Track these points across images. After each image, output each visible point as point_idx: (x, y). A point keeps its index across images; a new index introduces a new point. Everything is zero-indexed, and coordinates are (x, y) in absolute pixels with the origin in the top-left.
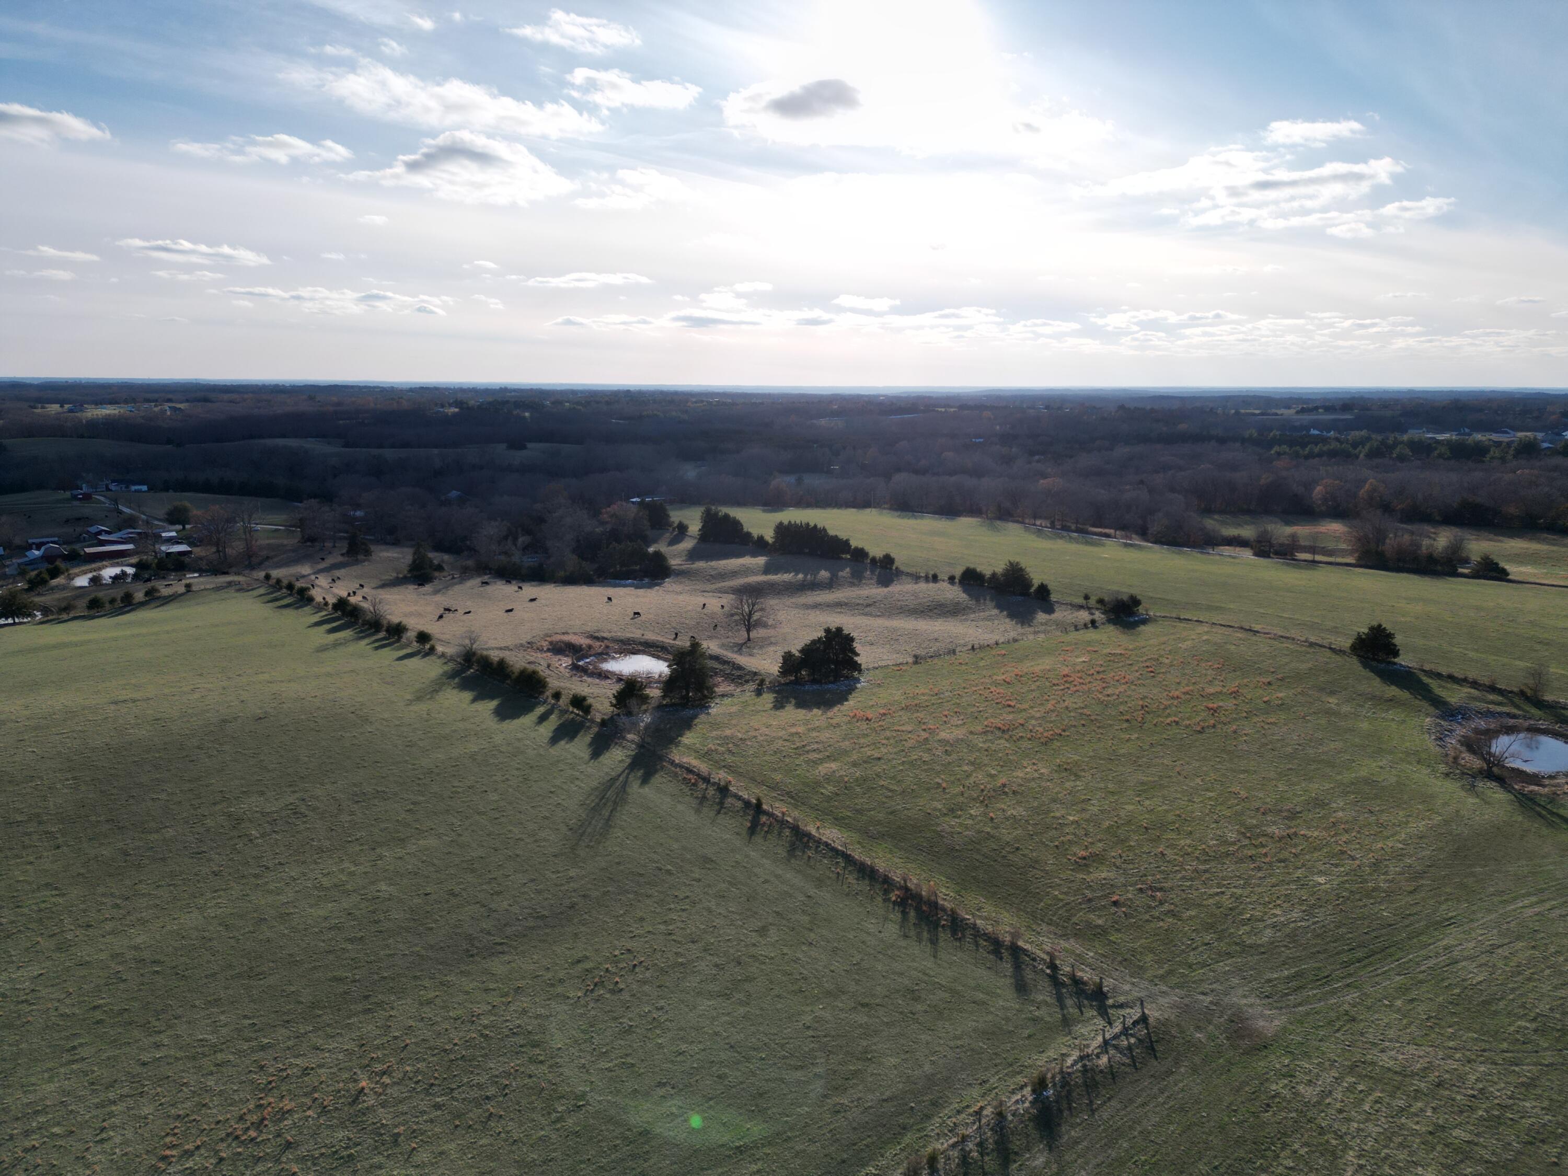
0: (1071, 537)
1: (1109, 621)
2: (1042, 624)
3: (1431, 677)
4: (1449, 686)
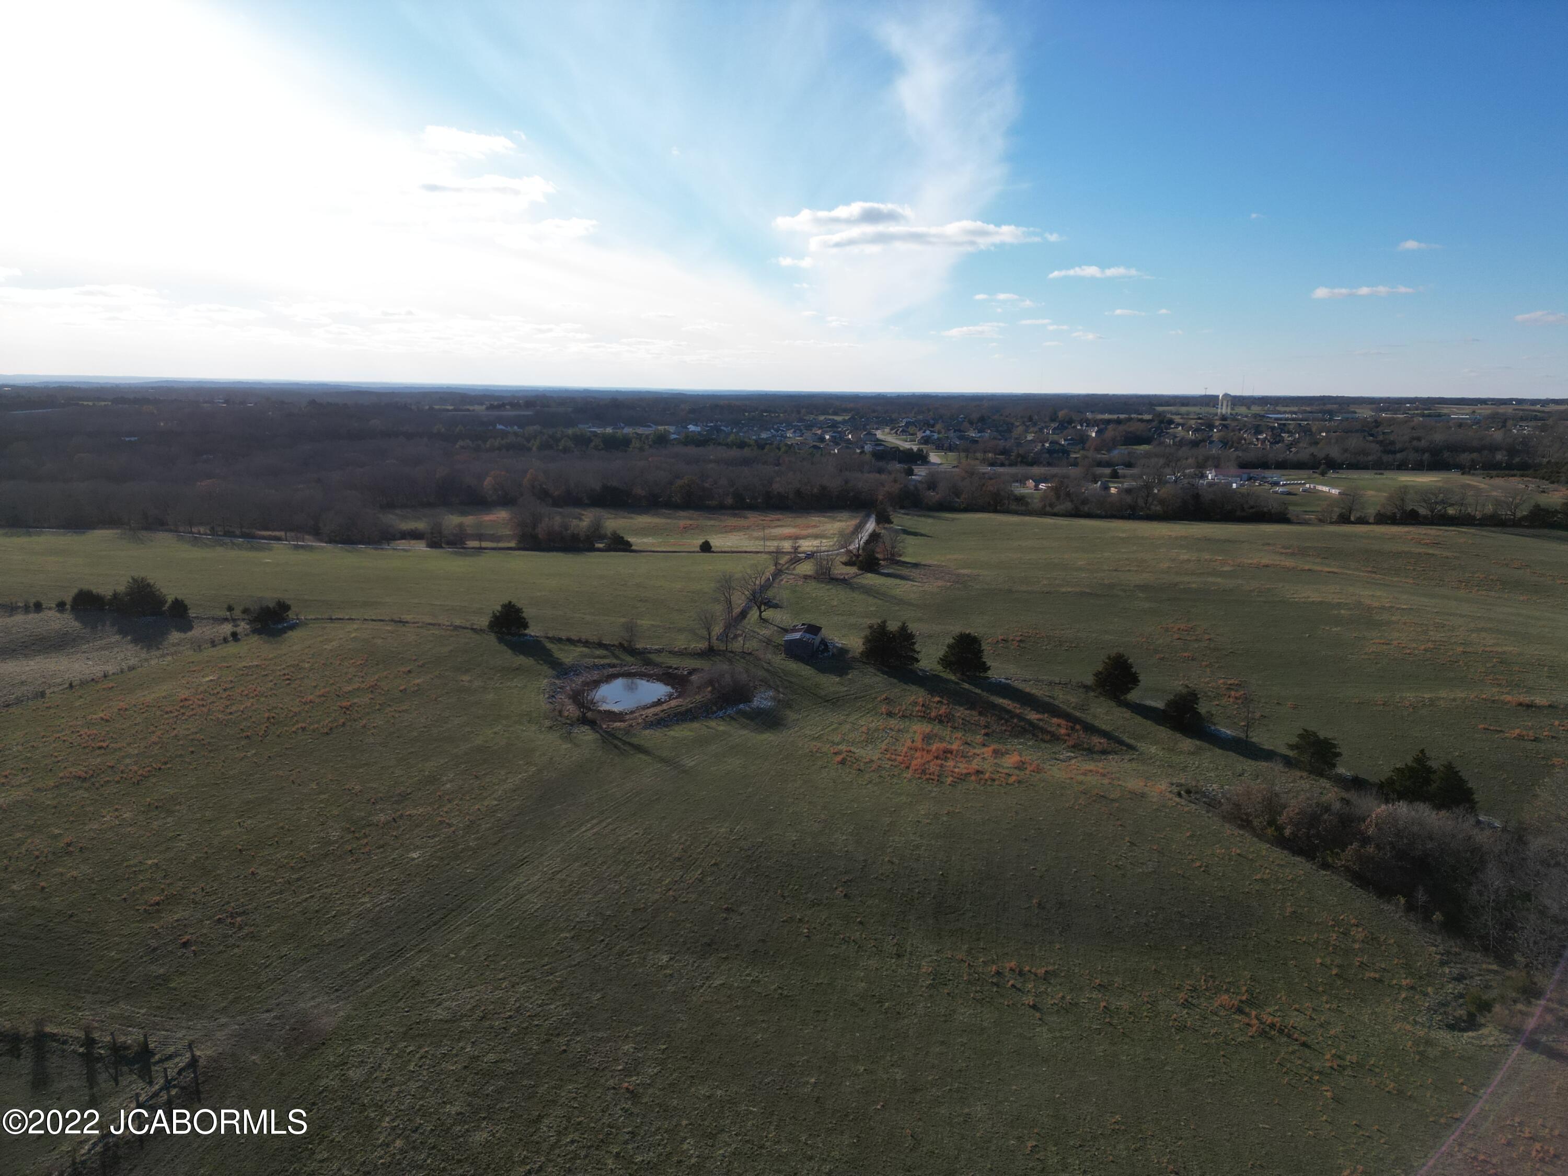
0: (233, 544)
1: (255, 631)
2: (174, 645)
3: (552, 642)
4: (566, 648)
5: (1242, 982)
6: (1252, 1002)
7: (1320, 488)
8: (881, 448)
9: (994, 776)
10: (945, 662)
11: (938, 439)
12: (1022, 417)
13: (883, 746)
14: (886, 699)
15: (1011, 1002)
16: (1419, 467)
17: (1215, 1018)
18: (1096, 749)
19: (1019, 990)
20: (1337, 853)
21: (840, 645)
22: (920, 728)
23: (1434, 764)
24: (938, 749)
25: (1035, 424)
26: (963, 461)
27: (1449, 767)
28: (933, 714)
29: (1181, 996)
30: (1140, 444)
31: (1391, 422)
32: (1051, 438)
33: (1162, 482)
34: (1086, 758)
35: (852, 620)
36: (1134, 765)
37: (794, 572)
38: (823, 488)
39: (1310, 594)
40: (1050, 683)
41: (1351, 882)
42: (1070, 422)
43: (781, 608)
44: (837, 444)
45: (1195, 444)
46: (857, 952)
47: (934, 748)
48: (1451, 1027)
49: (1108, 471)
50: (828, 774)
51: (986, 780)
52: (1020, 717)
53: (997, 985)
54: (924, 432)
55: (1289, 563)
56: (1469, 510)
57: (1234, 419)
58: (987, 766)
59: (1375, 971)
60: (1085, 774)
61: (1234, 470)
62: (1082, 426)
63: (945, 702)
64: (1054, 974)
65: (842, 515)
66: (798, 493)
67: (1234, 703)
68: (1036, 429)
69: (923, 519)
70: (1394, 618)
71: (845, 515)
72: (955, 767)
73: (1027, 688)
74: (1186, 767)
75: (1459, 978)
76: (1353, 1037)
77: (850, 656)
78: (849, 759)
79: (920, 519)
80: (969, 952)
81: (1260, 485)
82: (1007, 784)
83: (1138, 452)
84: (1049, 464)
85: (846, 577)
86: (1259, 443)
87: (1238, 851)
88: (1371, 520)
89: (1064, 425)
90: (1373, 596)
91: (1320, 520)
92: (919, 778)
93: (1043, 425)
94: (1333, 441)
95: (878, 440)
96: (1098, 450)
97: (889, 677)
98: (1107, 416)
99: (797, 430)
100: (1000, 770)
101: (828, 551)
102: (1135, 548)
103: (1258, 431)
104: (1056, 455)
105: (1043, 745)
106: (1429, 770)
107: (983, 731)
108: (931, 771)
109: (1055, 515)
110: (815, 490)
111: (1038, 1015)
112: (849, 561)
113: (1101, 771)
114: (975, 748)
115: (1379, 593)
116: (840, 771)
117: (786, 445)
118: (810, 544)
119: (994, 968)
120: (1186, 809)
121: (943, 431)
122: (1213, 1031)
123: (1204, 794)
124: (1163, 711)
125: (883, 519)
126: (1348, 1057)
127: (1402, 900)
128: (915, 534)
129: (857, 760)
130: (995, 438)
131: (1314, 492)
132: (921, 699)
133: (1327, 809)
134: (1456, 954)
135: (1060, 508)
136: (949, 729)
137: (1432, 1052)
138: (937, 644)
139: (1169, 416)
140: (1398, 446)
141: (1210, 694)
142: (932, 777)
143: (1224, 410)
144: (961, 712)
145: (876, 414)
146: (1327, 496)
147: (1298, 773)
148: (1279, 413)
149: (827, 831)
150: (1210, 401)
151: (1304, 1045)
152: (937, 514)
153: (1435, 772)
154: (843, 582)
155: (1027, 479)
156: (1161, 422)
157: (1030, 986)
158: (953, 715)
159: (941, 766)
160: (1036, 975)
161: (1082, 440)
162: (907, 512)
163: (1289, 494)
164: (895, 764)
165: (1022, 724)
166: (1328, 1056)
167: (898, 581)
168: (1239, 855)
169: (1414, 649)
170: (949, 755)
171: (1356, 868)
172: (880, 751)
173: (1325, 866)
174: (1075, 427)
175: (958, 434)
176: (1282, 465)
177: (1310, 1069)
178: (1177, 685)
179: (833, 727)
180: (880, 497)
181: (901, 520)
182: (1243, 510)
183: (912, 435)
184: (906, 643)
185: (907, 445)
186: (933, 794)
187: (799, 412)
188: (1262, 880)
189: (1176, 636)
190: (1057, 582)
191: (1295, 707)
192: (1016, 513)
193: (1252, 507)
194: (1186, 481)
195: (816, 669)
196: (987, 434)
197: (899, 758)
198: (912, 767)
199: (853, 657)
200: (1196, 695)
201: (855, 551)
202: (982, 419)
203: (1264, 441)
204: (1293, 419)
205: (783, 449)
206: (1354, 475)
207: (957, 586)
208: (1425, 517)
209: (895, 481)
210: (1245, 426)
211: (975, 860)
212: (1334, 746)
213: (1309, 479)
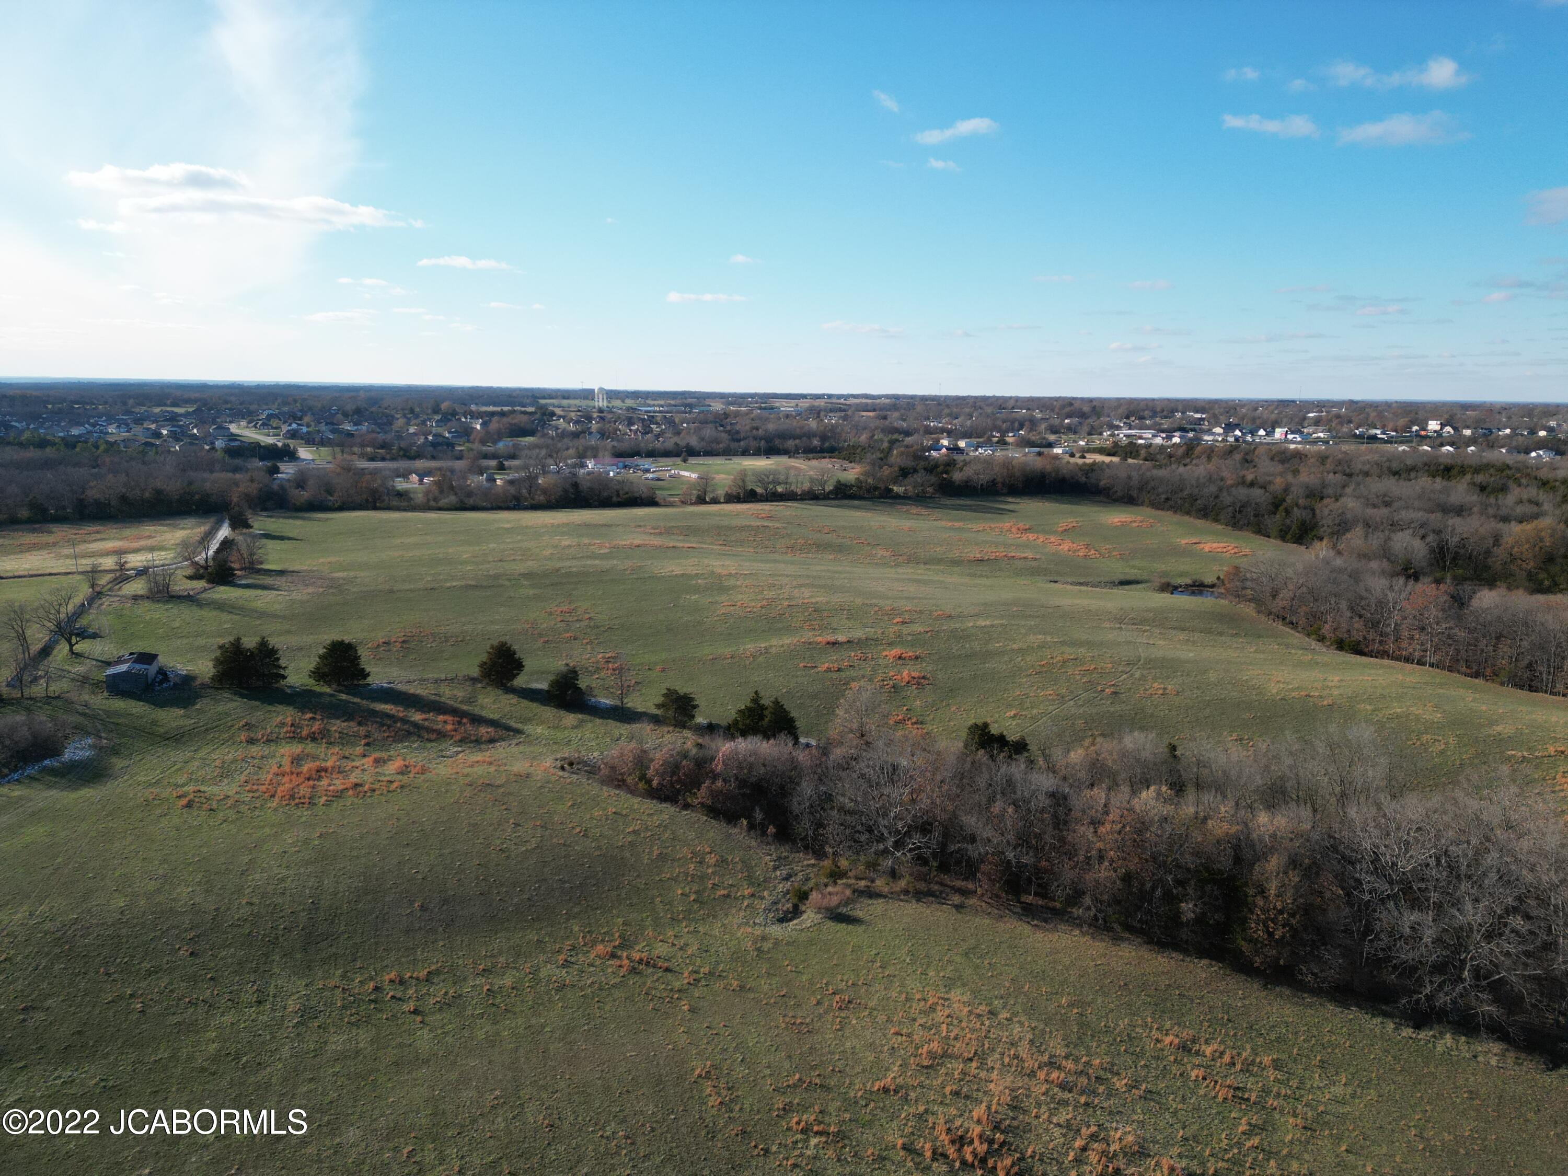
5: (616, 929)
6: (625, 944)
7: (683, 473)
8: (237, 443)
9: (374, 786)
10: (318, 674)
11: (308, 433)
12: (403, 409)
13: (243, 778)
14: (247, 724)
15: (390, 1014)
16: (758, 453)
17: (592, 969)
18: (484, 739)
19: (400, 999)
20: (695, 793)
21: (185, 672)
22: (287, 750)
23: (765, 702)
24: (310, 770)
25: (417, 417)
26: (339, 456)
27: (776, 702)
28: (304, 733)
29: (561, 957)
30: (525, 436)
31: (737, 414)
32: (434, 430)
33: (545, 472)
34: (474, 750)
35: (201, 641)
36: (521, 748)
37: (120, 593)
38: (158, 492)
39: (672, 567)
40: (436, 681)
41: (706, 815)
42: (454, 414)
43: (101, 637)
44: (178, 440)
45: (576, 435)
46: (207, 1013)
47: (305, 769)
48: (781, 921)
49: (493, 463)
50: (169, 822)
51: (366, 792)
52: (404, 721)
53: (375, 1001)
54: (290, 425)
55: (657, 541)
56: (793, 488)
57: (610, 412)
58: (367, 778)
59: (724, 888)
60: (472, 766)
61: (608, 459)
62: (466, 418)
63: (318, 717)
64: (438, 972)
65: (186, 521)
66: (123, 499)
67: (612, 675)
68: (418, 421)
69: (291, 521)
70: (739, 583)
71: (190, 522)
72: (330, 785)
73: (411, 689)
74: (570, 741)
75: (787, 878)
76: (707, 951)
77: (198, 682)
78: (197, 800)
79: (287, 521)
80: (344, 976)
81: (634, 472)
82: (389, 791)
83: (523, 444)
84: (434, 458)
85: (191, 593)
86: (631, 434)
87: (614, 810)
88: (722, 500)
89: (448, 417)
90: (723, 565)
91: (682, 502)
92: (287, 805)
93: (426, 417)
94: (692, 431)
95: (232, 435)
96: (483, 442)
97: (250, 700)
98: (491, 408)
99: (121, 424)
100: (381, 779)
101: (163, 566)
102: (519, 538)
103: (630, 422)
104: (441, 447)
105: (429, 745)
106: (763, 708)
107: (363, 742)
108: (301, 795)
109: (440, 509)
110: (147, 495)
111: (419, 1018)
112: (195, 574)
113: (488, 759)
114: (353, 760)
115: (727, 563)
116: (185, 816)
117: (107, 442)
118: (144, 558)
119: (372, 985)
120: (568, 780)
121: (313, 424)
122: (589, 982)
123: (585, 764)
124: (548, 692)
125: (239, 523)
126: (702, 970)
127: (745, 822)
128: (282, 538)
129: (208, 799)
130: (373, 432)
131: (678, 477)
132: (289, 719)
133: (685, 755)
134: (787, 857)
135: (444, 502)
136: (324, 745)
137: (767, 946)
138: (309, 657)
139: (551, 408)
140: (742, 435)
141: (590, 669)
142: (302, 801)
143: (601, 403)
144: (337, 726)
145: (229, 406)
146: (688, 481)
147: (666, 729)
148: (649, 406)
149: (167, 887)
150: (588, 394)
151: (667, 970)
152: (307, 515)
153: (767, 708)
154: (189, 599)
155: (410, 473)
156: (544, 414)
157: (411, 992)
158: (328, 730)
159: (314, 787)
160: (417, 979)
161: (467, 432)
162: (270, 514)
163: (659, 479)
164: (256, 795)
165: (406, 727)
166: (686, 974)
167: (259, 592)
168: (615, 813)
169: (753, 607)
170: (323, 774)
171: (709, 802)
172: (238, 784)
173: (686, 806)
174: (460, 419)
175: (331, 427)
176: (652, 454)
177: (671, 990)
178: (559, 665)
179: (176, 767)
180: (235, 500)
181: (261, 523)
182: (618, 495)
183: (276, 428)
184: (268, 660)
185: (270, 440)
186: (304, 819)
187: (125, 404)
188: (634, 832)
189: (559, 619)
190: (441, 577)
191: (663, 670)
192: (398, 509)
193: (627, 493)
194: (568, 471)
195: (153, 704)
196: (364, 427)
197: (263, 788)
198: (279, 794)
199: (202, 684)
200: (576, 672)
201: (202, 562)
202: (358, 411)
203: (636, 432)
204: (660, 412)
205: (102, 448)
206: (710, 461)
207: (331, 591)
208: (761, 495)
209: (252, 481)
210: (619, 418)
211: (350, 878)
212: (692, 699)
213: (675, 465)
